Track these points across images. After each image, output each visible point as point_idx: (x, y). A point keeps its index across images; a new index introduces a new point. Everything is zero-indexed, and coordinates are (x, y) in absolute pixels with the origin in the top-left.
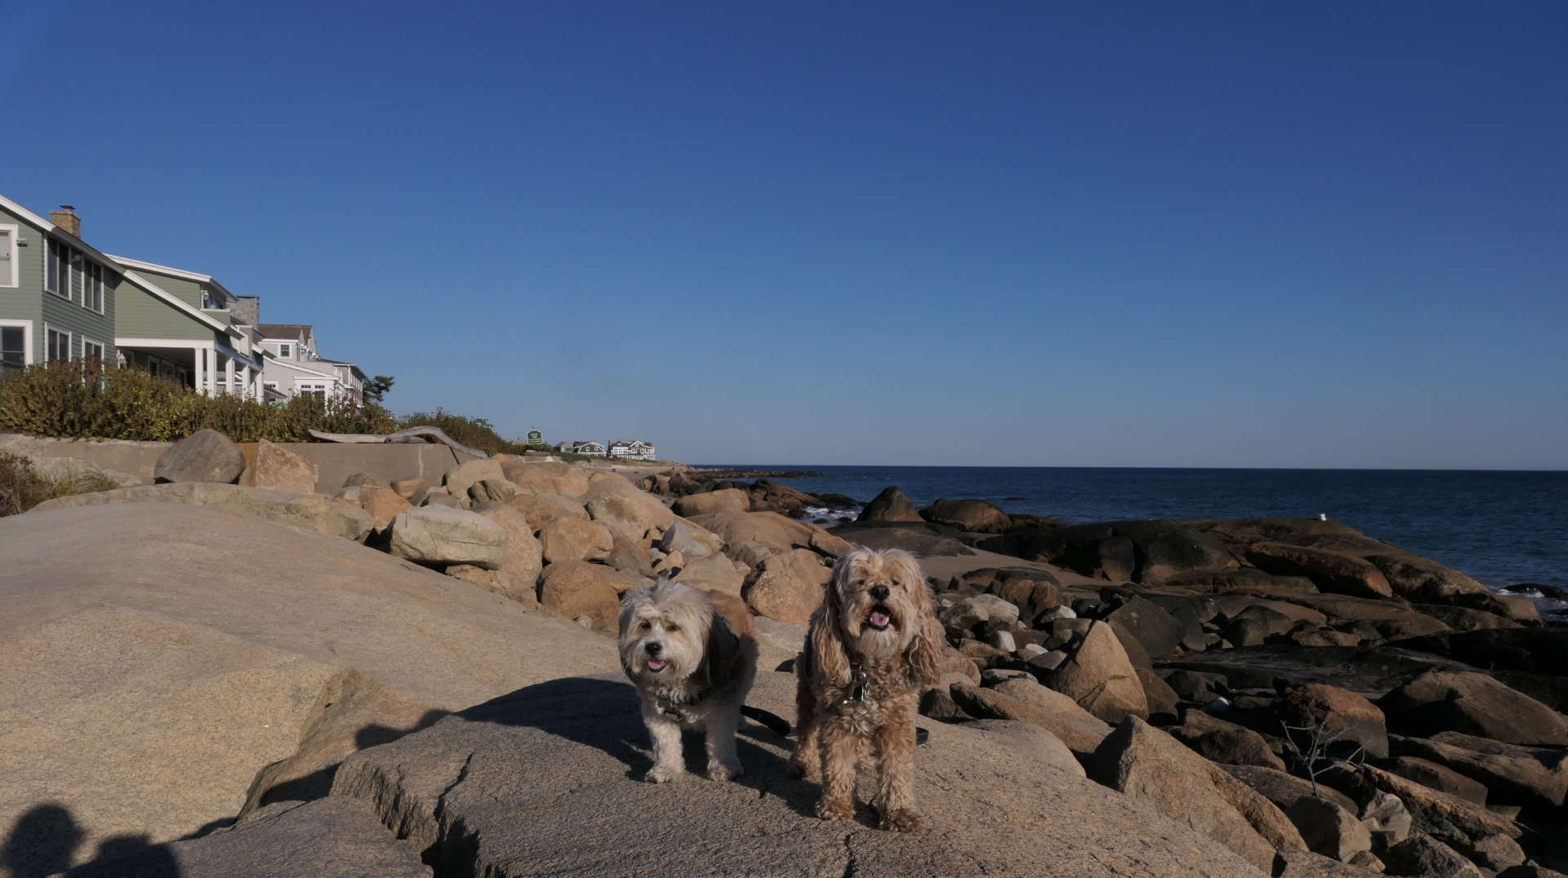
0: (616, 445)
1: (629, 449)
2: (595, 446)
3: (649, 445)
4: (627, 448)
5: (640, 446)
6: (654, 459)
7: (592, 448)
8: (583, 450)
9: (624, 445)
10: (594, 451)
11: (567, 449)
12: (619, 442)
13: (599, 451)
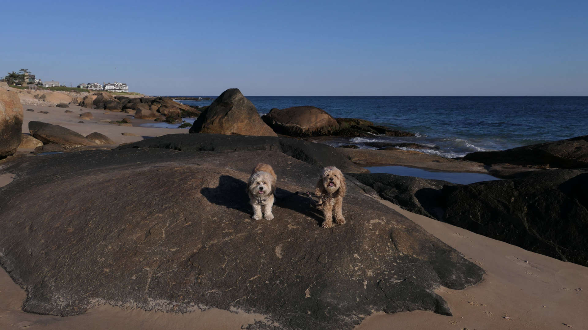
0: (107, 85)
1: (115, 87)
2: (97, 85)
3: (125, 84)
4: (113, 86)
5: (120, 85)
6: (128, 92)
7: (96, 86)
8: (91, 87)
9: (112, 85)
10: (97, 88)
11: (84, 87)
12: (109, 83)
13: (100, 88)
